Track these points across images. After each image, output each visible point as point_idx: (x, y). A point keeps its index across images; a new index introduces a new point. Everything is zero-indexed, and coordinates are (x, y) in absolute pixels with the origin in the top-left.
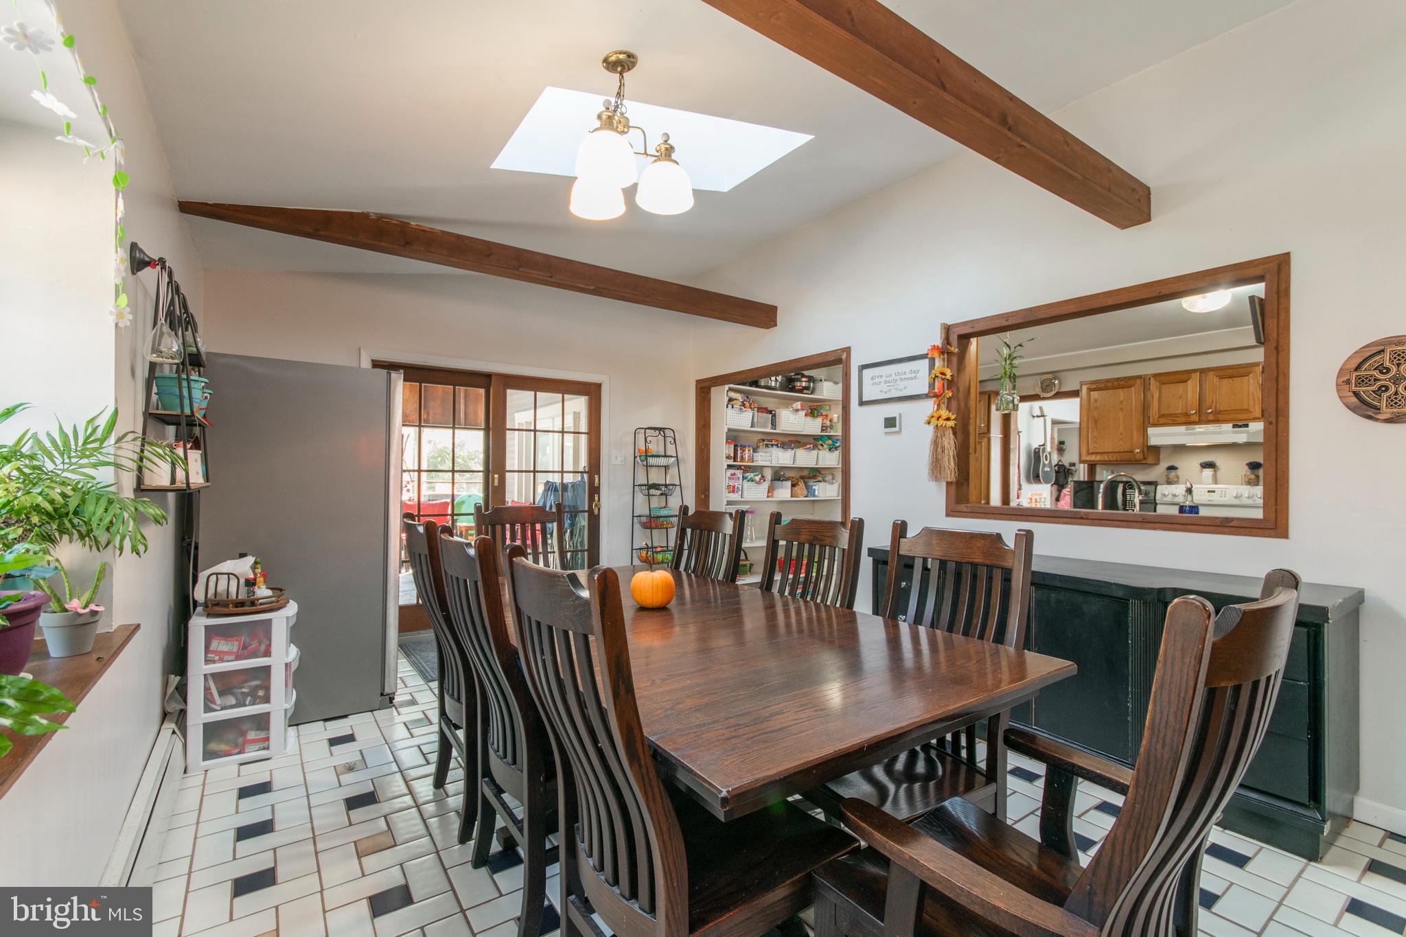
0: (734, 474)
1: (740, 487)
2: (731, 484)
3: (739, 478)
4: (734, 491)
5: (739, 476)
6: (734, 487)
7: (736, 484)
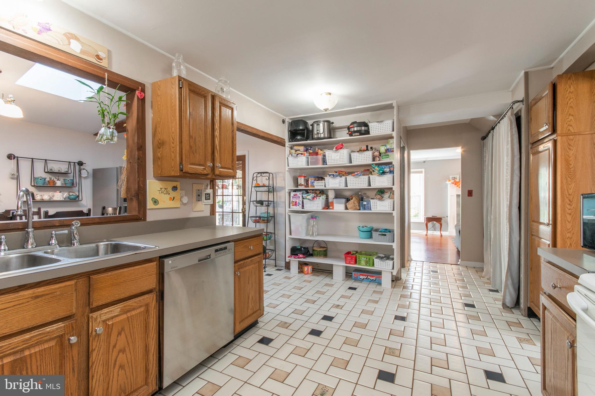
0: (296, 195)
1: (301, 203)
2: (294, 200)
3: (299, 197)
4: (296, 205)
5: (299, 195)
6: (296, 202)
7: (297, 201)
